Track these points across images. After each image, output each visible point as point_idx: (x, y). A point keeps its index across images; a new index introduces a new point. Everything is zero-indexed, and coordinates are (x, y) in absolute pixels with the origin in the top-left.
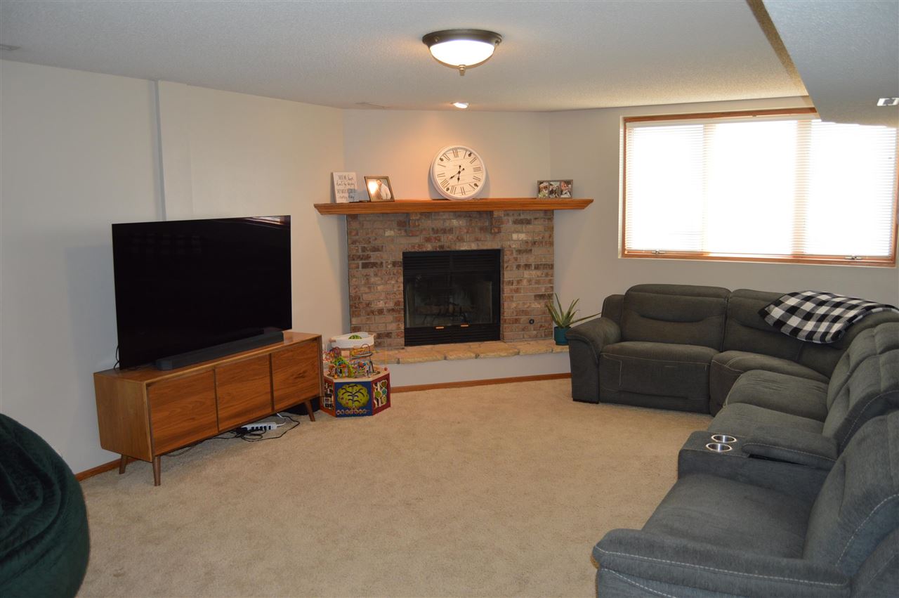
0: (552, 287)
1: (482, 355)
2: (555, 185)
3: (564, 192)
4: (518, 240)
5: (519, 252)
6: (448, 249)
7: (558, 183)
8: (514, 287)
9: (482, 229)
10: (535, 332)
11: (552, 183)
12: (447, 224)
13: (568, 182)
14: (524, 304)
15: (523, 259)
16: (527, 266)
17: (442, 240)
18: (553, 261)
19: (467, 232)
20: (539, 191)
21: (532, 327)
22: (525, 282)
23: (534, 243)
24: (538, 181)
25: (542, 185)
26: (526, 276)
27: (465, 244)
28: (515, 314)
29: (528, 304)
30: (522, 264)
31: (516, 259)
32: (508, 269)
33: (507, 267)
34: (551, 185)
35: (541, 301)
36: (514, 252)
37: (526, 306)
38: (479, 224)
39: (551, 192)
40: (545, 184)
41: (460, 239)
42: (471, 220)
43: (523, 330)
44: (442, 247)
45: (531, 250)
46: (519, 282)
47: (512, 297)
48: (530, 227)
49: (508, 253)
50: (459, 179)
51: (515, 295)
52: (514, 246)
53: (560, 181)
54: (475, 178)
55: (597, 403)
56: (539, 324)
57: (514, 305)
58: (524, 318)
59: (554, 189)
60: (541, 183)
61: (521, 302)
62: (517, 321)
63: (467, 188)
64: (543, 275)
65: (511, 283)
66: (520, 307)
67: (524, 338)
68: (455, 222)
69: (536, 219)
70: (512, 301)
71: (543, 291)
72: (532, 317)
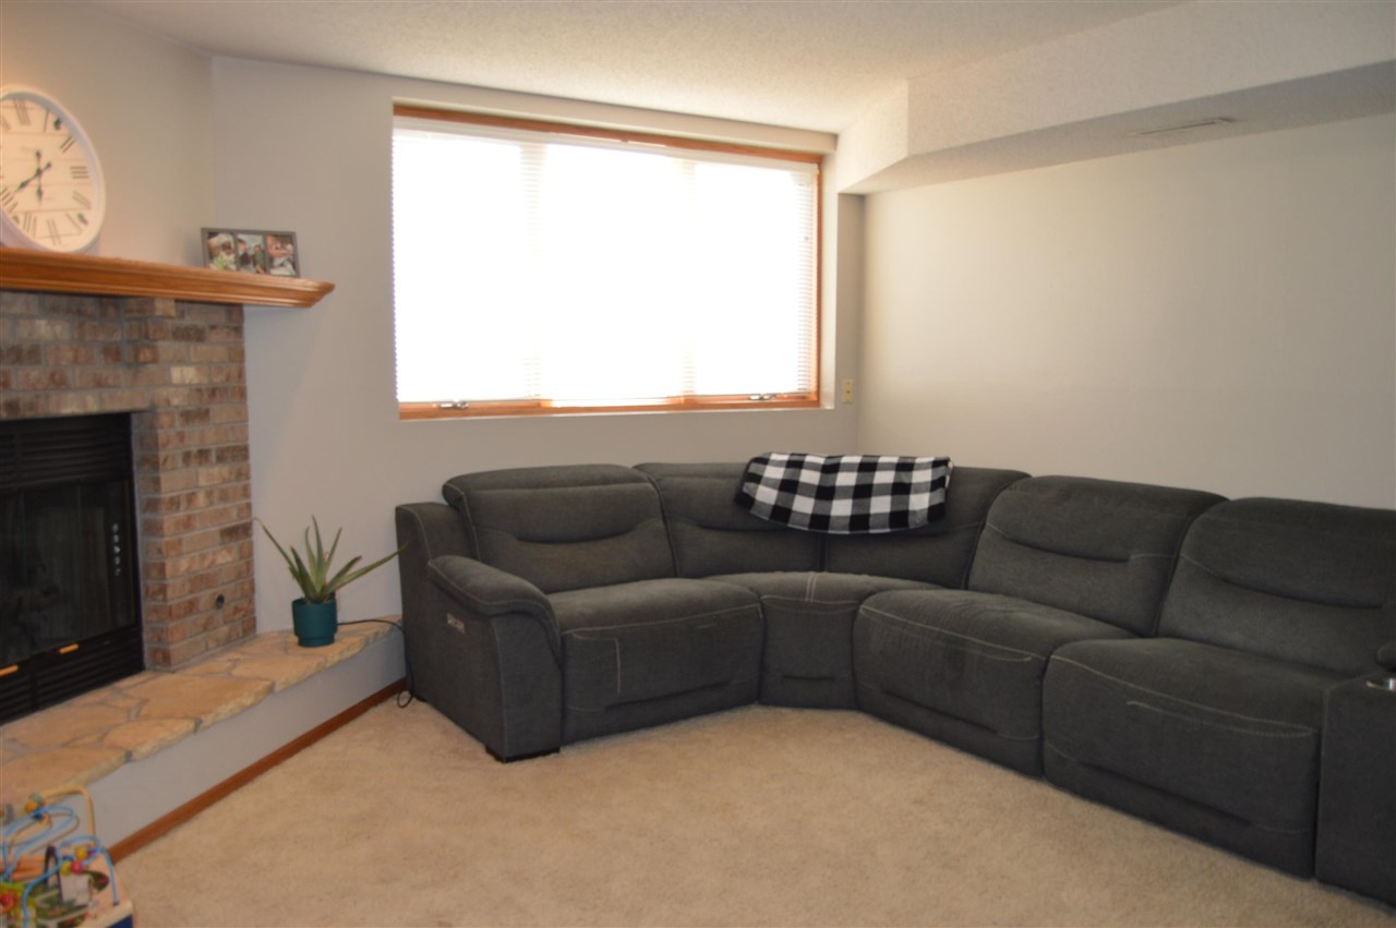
0: (249, 506)
1: (208, 719)
2: (252, 244)
3: (278, 261)
4: (183, 385)
5: (188, 416)
6: (29, 414)
7: (258, 240)
8: (181, 514)
9: (113, 353)
10: (225, 629)
11: (241, 237)
12: (23, 331)
13: (286, 238)
14: (203, 557)
15: (197, 438)
16: (203, 454)
17: (14, 386)
18: (247, 439)
19: (76, 361)
20: (211, 255)
21: (219, 616)
22: (201, 499)
23: (213, 392)
24: (203, 230)
25: (215, 241)
26: (203, 482)
27: (71, 396)
28: (188, 587)
29: (210, 558)
30: (194, 449)
31: (181, 436)
32: (169, 462)
33: (165, 460)
34: (241, 241)
35: (232, 544)
36: (176, 417)
37: (207, 563)
38: (101, 337)
39: (244, 260)
40: (222, 239)
41: (58, 382)
42: (81, 325)
43: (205, 628)
44: (12, 406)
45: (207, 412)
46: (191, 498)
47: (180, 542)
48: (202, 347)
49: (165, 420)
50: (40, 193)
51: (186, 536)
52: (175, 402)
53: (265, 234)
54: (78, 197)
55: (556, 750)
56: (233, 605)
57: (184, 564)
58: (205, 597)
59: (251, 253)
60: (212, 234)
61: (196, 554)
62: (191, 607)
63: (64, 226)
64: (233, 477)
65: (174, 504)
66: (196, 567)
67: (207, 649)
68: (45, 329)
69: (213, 327)
70: (180, 554)
71: (234, 514)
72: (219, 590)
